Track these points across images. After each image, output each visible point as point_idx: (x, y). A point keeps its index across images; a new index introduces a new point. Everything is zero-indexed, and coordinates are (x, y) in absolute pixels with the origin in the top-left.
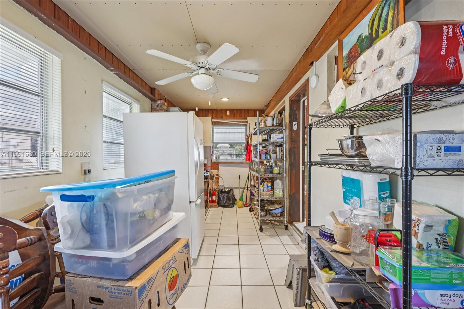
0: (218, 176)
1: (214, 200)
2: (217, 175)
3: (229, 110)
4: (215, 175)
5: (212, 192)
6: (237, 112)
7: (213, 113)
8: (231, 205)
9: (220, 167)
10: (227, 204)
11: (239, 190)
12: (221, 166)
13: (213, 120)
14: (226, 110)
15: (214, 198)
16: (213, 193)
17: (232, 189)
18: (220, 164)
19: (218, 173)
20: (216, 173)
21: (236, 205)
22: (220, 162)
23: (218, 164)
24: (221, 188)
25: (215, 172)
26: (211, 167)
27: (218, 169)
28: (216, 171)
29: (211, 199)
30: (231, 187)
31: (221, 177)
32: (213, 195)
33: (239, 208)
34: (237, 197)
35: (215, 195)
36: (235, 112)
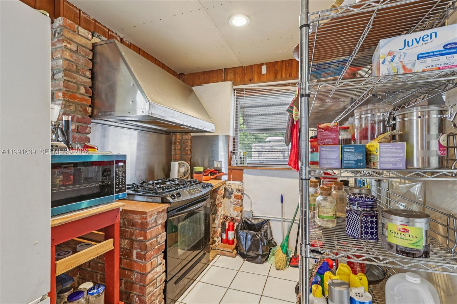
0: (240, 194)
1: (231, 239)
2: (238, 190)
3: (266, 64)
4: (235, 191)
5: (227, 223)
6: (282, 68)
7: (235, 73)
8: (260, 257)
9: (245, 176)
10: (251, 254)
11: (280, 223)
12: (247, 173)
13: (235, 87)
14: (260, 66)
15: (231, 235)
16: (229, 225)
17: (267, 222)
18: (245, 171)
19: (240, 188)
20: (237, 187)
21: (273, 255)
22: (246, 165)
23: (242, 170)
24: (245, 216)
25: (234, 185)
26: (229, 175)
27: (241, 180)
28: (238, 182)
29: (224, 237)
30: (266, 216)
31: (246, 195)
32: (229, 230)
33: (277, 269)
34: (278, 238)
35: (233, 230)
36: (278, 67)
